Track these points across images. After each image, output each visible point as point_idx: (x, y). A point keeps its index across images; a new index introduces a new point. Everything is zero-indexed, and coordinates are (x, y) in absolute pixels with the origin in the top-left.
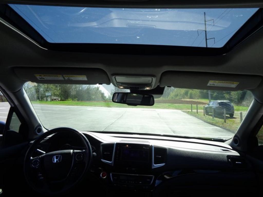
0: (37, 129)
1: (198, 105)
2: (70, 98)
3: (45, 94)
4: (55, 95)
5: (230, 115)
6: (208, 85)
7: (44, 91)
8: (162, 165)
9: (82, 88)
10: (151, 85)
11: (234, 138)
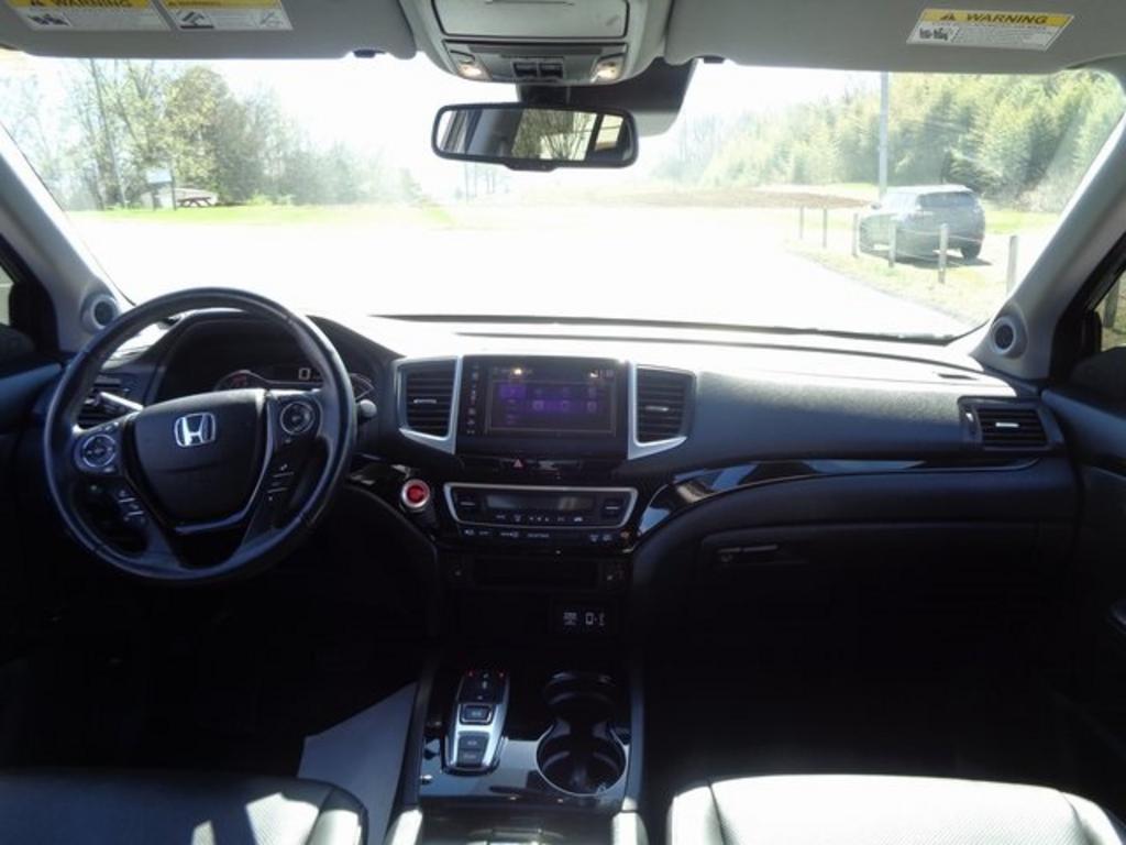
0: (92, 309)
1: (831, 212)
2: (260, 193)
3: (143, 178)
4: (189, 179)
5: (963, 253)
6: (915, 38)
7: (135, 163)
8: (673, 446)
9: (309, 143)
10: (624, 49)
11: (995, 320)
